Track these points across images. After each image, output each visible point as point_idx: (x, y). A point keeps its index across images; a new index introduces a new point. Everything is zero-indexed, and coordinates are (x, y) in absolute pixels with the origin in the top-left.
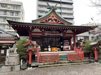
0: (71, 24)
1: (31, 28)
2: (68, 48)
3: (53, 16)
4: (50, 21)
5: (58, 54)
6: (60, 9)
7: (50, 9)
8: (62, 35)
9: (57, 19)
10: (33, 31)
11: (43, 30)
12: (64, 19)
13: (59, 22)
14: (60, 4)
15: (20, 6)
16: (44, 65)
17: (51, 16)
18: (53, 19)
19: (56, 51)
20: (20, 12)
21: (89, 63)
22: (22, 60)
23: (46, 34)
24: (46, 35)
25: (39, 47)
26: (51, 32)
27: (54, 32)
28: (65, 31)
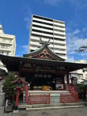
0: (64, 60)
1: (21, 63)
2: (61, 87)
3: (45, 52)
4: (42, 56)
5: (50, 94)
6: (53, 44)
7: (42, 45)
8: (54, 71)
9: (49, 54)
10: (23, 66)
11: (34, 65)
12: (56, 54)
13: (52, 58)
14: (53, 39)
15: (13, 39)
16: (33, 107)
17: (44, 51)
18: (45, 54)
19: (48, 90)
20: (11, 45)
21: (85, 107)
22: (7, 100)
24: (37, 71)
25: (29, 85)
27: (46, 68)
28: (58, 67)
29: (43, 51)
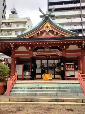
4: (44, 34)
6: (81, 17)
17: (45, 26)
18: (47, 30)
19: (49, 80)
20: (26, 29)
23: (35, 54)
24: (35, 56)
25: (28, 73)
27: (47, 50)
28: (65, 47)
29: (43, 27)
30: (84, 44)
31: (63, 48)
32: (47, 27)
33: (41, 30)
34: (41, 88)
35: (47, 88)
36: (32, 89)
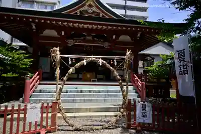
1: (34, 27)
8: (106, 45)
9: (99, 11)
10: (42, 35)
11: (63, 33)
17: (87, 4)
18: (90, 11)
19: (93, 81)
23: (71, 43)
24: (70, 45)
26: (82, 38)
27: (90, 38)
28: (114, 37)
30: (139, 35)
31: (112, 37)
32: (90, 6)
33: (81, 9)
34: (81, 91)
35: (90, 92)
36: (67, 93)
